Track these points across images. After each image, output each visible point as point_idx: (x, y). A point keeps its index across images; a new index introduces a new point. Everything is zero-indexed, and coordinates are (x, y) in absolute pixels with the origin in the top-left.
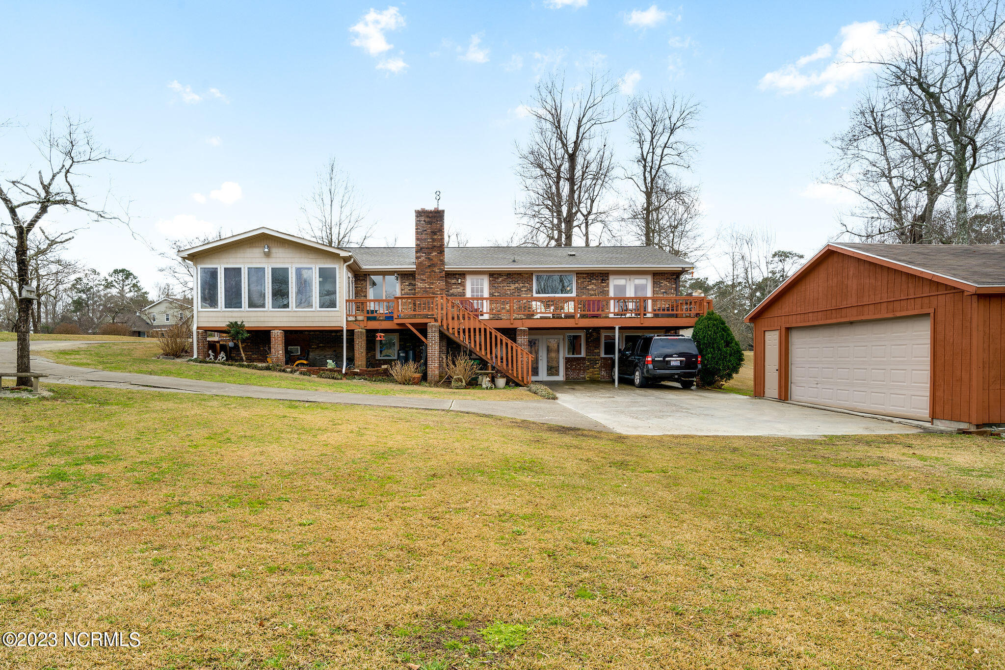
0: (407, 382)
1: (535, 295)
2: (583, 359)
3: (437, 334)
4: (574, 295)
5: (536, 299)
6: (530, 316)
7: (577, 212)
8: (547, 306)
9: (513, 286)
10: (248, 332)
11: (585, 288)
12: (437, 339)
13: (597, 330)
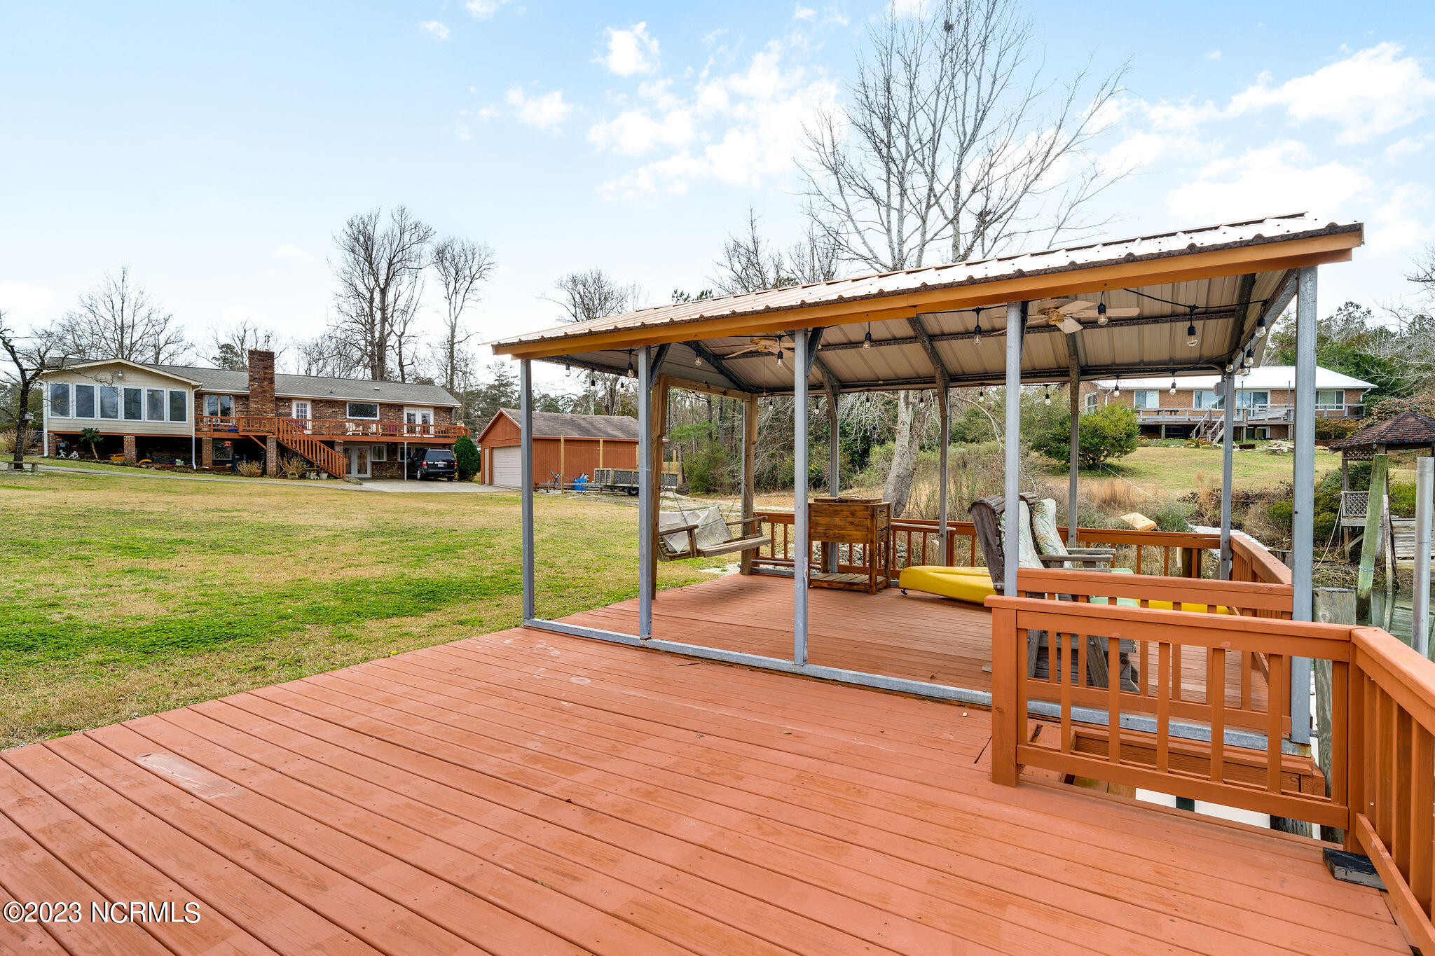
0: (250, 475)
1: (348, 417)
2: (385, 463)
3: (275, 443)
4: (378, 418)
5: (350, 421)
6: (344, 434)
7: (389, 334)
8: (357, 425)
9: (331, 410)
10: (102, 436)
11: (386, 414)
12: (275, 447)
13: (395, 444)
